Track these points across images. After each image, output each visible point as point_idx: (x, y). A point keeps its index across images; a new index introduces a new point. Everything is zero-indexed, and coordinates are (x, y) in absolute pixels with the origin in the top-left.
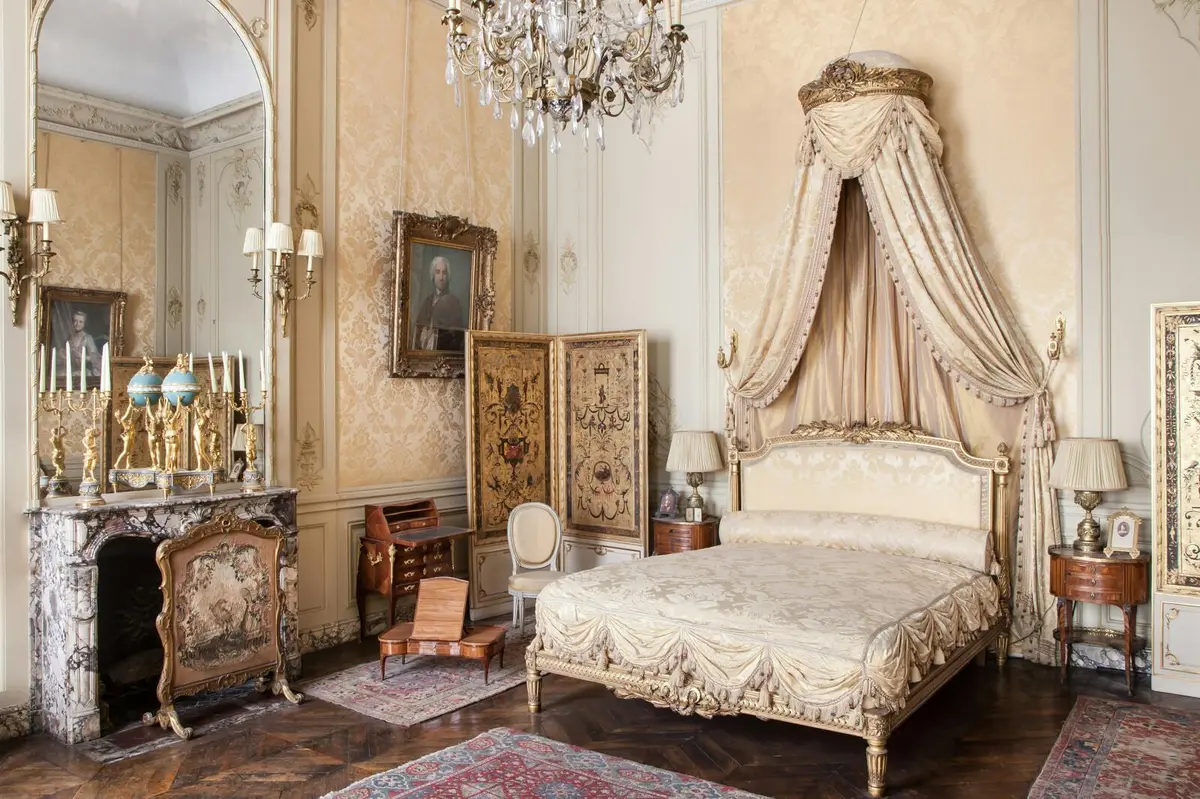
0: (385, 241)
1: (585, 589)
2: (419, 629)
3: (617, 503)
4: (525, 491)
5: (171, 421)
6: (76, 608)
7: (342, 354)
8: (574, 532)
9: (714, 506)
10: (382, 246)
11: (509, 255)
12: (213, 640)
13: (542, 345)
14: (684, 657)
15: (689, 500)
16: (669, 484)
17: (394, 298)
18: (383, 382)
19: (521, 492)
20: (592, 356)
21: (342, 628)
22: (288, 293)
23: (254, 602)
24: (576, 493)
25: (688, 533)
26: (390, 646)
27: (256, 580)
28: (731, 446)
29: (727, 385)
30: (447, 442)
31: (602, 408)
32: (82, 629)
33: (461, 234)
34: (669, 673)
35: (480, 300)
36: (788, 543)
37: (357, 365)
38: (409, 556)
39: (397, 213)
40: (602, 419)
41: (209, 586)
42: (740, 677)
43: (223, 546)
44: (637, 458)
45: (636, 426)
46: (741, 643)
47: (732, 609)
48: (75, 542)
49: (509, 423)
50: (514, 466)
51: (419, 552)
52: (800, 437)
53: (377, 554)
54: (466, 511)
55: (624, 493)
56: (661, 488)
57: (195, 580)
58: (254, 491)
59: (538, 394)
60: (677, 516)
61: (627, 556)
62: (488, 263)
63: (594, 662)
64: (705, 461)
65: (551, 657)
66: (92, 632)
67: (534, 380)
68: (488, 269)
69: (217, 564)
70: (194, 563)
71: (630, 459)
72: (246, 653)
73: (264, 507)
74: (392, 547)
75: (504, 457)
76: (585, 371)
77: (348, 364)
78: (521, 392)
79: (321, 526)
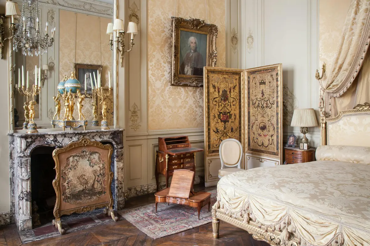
0: (169, 30)
1: (239, 180)
2: (172, 192)
3: (269, 140)
4: (230, 134)
5: (66, 99)
6: (22, 175)
7: (150, 75)
8: (251, 152)
9: (314, 143)
10: (167, 32)
11: (224, 36)
12: (79, 191)
13: (238, 73)
14: (289, 224)
15: (301, 140)
16: (293, 133)
17: (172, 53)
18: (168, 87)
19: (228, 134)
20: (258, 77)
21: (149, 187)
22: (123, 49)
23: (98, 176)
24: (252, 136)
25: (301, 154)
26: (159, 198)
27: (99, 167)
28: (322, 115)
29: (320, 87)
30: (196, 113)
31: (262, 99)
32: (24, 184)
33: (202, 27)
34: (281, 231)
35: (211, 55)
36: (352, 162)
37: (156, 80)
38: (175, 159)
39: (172, 18)
40: (263, 103)
41: (77, 169)
42: (322, 241)
43: (83, 152)
44: (277, 120)
45: (277, 106)
46: (323, 221)
47: (318, 200)
48: (21, 148)
49: (223, 105)
50: (225, 124)
51: (179, 157)
52: (358, 110)
53: (162, 158)
54: (203, 142)
55: (272, 136)
56: (289, 134)
57: (70, 166)
58: (105, 129)
59: (236, 94)
60: (295, 147)
61: (273, 164)
62: (214, 39)
63: (242, 219)
64: (309, 122)
65: (223, 213)
66: (28, 185)
67: (234, 88)
68: (214, 42)
69: (81, 159)
70: (70, 158)
71: (274, 121)
72: (95, 198)
73: (108, 136)
74: (167, 155)
75: (221, 120)
76: (255, 84)
77: (152, 80)
78: (228, 93)
79: (140, 145)
